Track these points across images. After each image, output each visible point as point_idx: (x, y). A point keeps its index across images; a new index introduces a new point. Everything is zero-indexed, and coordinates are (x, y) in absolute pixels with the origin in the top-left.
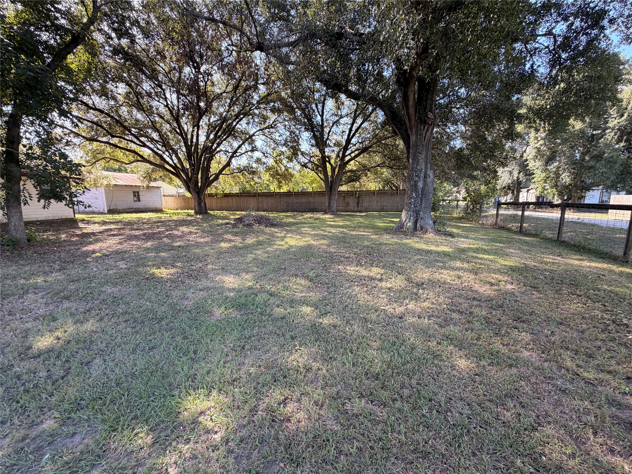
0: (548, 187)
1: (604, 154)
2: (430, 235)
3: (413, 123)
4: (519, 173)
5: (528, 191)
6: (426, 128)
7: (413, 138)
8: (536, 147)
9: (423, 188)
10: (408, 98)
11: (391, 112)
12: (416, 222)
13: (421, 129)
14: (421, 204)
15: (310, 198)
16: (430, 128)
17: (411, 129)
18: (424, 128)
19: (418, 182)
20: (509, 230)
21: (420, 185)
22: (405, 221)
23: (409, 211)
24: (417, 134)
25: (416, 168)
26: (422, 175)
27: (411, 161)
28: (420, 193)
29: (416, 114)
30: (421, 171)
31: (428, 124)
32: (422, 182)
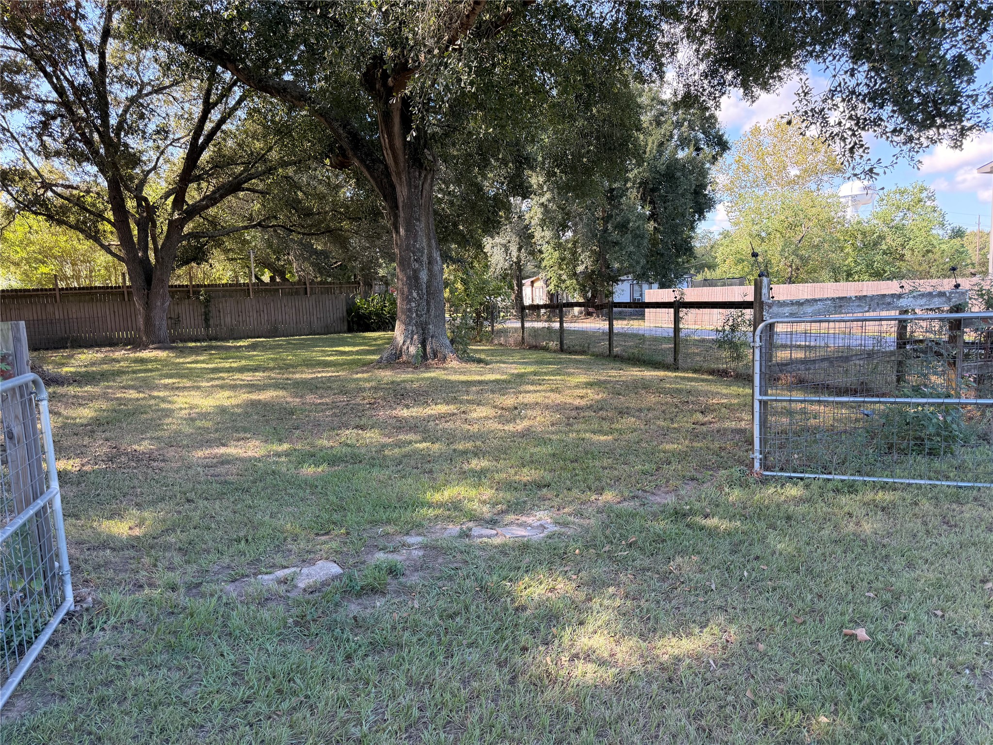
0: (564, 277)
1: (629, 223)
2: (454, 364)
3: (402, 164)
4: (519, 250)
5: (532, 282)
6: (423, 175)
7: (402, 192)
8: (543, 204)
9: (429, 281)
10: (392, 120)
11: (349, 133)
12: (423, 343)
13: (415, 178)
14: (428, 311)
15: (50, 308)
16: (429, 177)
17: (398, 174)
18: (420, 175)
19: (420, 271)
20: (546, 349)
21: (424, 276)
22: (404, 344)
23: (409, 324)
24: (409, 185)
25: (414, 246)
26: (425, 259)
27: (402, 231)
28: (424, 291)
29: (405, 149)
30: (423, 253)
31: (426, 169)
32: (426, 271)
